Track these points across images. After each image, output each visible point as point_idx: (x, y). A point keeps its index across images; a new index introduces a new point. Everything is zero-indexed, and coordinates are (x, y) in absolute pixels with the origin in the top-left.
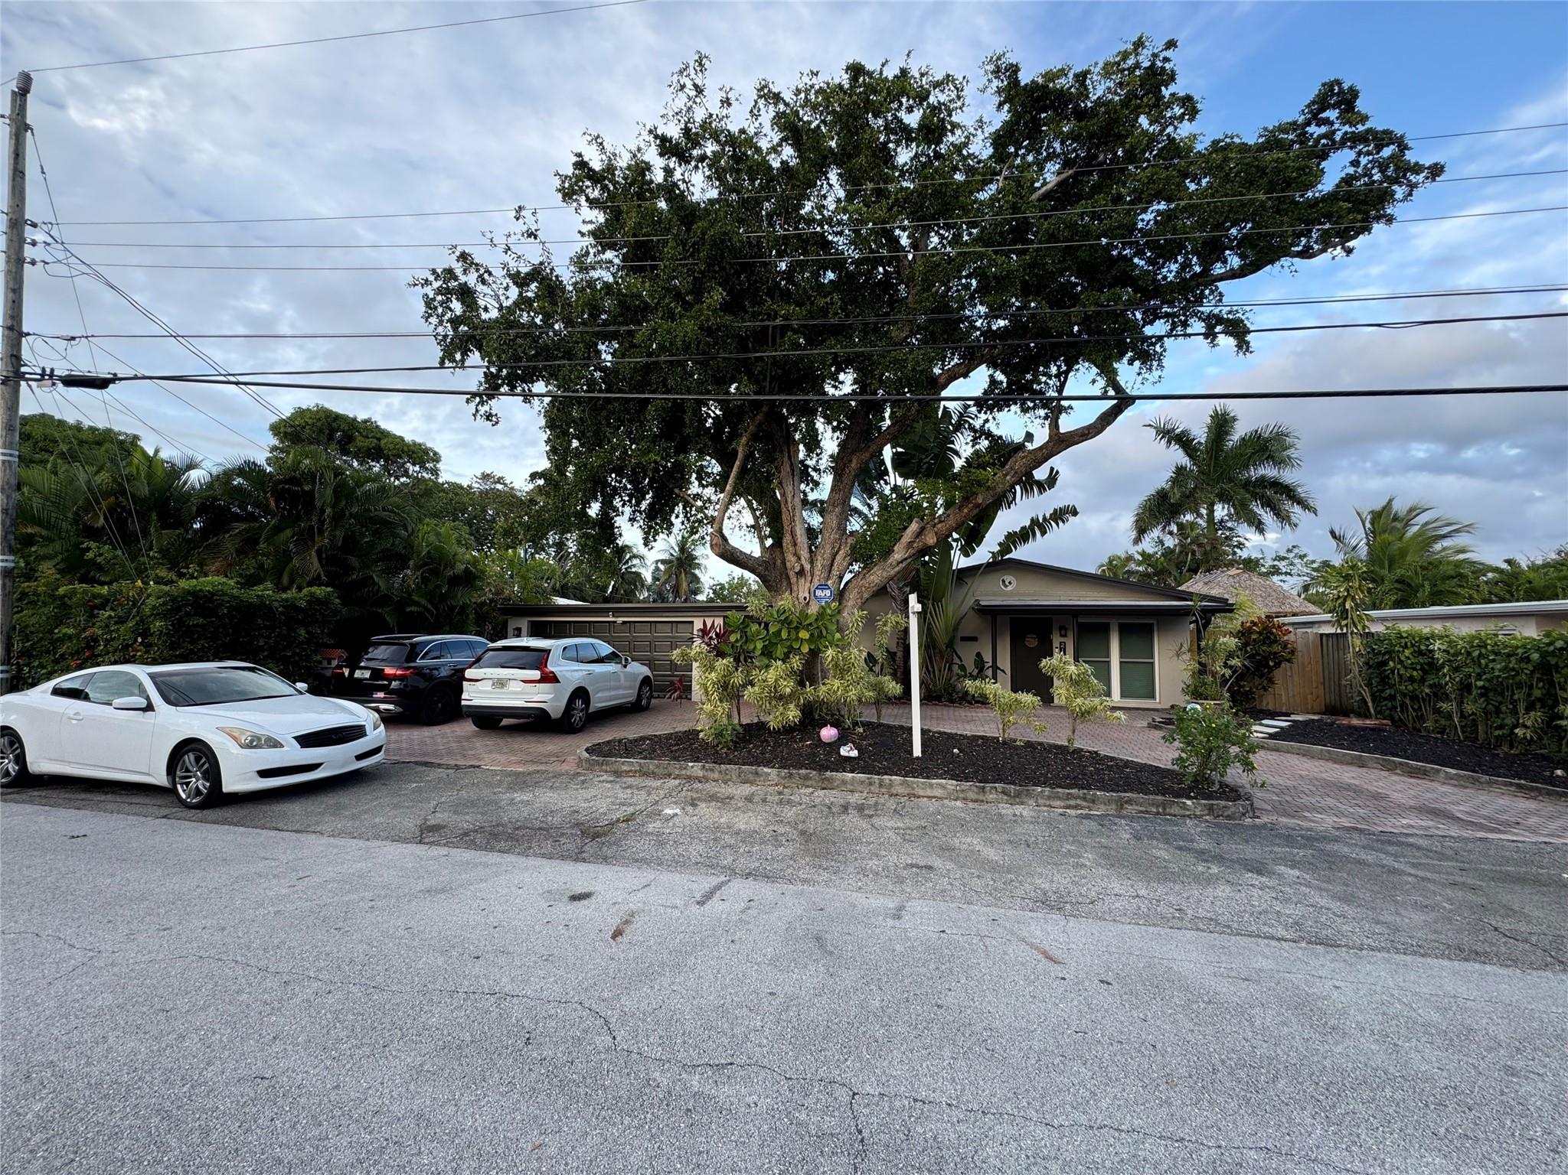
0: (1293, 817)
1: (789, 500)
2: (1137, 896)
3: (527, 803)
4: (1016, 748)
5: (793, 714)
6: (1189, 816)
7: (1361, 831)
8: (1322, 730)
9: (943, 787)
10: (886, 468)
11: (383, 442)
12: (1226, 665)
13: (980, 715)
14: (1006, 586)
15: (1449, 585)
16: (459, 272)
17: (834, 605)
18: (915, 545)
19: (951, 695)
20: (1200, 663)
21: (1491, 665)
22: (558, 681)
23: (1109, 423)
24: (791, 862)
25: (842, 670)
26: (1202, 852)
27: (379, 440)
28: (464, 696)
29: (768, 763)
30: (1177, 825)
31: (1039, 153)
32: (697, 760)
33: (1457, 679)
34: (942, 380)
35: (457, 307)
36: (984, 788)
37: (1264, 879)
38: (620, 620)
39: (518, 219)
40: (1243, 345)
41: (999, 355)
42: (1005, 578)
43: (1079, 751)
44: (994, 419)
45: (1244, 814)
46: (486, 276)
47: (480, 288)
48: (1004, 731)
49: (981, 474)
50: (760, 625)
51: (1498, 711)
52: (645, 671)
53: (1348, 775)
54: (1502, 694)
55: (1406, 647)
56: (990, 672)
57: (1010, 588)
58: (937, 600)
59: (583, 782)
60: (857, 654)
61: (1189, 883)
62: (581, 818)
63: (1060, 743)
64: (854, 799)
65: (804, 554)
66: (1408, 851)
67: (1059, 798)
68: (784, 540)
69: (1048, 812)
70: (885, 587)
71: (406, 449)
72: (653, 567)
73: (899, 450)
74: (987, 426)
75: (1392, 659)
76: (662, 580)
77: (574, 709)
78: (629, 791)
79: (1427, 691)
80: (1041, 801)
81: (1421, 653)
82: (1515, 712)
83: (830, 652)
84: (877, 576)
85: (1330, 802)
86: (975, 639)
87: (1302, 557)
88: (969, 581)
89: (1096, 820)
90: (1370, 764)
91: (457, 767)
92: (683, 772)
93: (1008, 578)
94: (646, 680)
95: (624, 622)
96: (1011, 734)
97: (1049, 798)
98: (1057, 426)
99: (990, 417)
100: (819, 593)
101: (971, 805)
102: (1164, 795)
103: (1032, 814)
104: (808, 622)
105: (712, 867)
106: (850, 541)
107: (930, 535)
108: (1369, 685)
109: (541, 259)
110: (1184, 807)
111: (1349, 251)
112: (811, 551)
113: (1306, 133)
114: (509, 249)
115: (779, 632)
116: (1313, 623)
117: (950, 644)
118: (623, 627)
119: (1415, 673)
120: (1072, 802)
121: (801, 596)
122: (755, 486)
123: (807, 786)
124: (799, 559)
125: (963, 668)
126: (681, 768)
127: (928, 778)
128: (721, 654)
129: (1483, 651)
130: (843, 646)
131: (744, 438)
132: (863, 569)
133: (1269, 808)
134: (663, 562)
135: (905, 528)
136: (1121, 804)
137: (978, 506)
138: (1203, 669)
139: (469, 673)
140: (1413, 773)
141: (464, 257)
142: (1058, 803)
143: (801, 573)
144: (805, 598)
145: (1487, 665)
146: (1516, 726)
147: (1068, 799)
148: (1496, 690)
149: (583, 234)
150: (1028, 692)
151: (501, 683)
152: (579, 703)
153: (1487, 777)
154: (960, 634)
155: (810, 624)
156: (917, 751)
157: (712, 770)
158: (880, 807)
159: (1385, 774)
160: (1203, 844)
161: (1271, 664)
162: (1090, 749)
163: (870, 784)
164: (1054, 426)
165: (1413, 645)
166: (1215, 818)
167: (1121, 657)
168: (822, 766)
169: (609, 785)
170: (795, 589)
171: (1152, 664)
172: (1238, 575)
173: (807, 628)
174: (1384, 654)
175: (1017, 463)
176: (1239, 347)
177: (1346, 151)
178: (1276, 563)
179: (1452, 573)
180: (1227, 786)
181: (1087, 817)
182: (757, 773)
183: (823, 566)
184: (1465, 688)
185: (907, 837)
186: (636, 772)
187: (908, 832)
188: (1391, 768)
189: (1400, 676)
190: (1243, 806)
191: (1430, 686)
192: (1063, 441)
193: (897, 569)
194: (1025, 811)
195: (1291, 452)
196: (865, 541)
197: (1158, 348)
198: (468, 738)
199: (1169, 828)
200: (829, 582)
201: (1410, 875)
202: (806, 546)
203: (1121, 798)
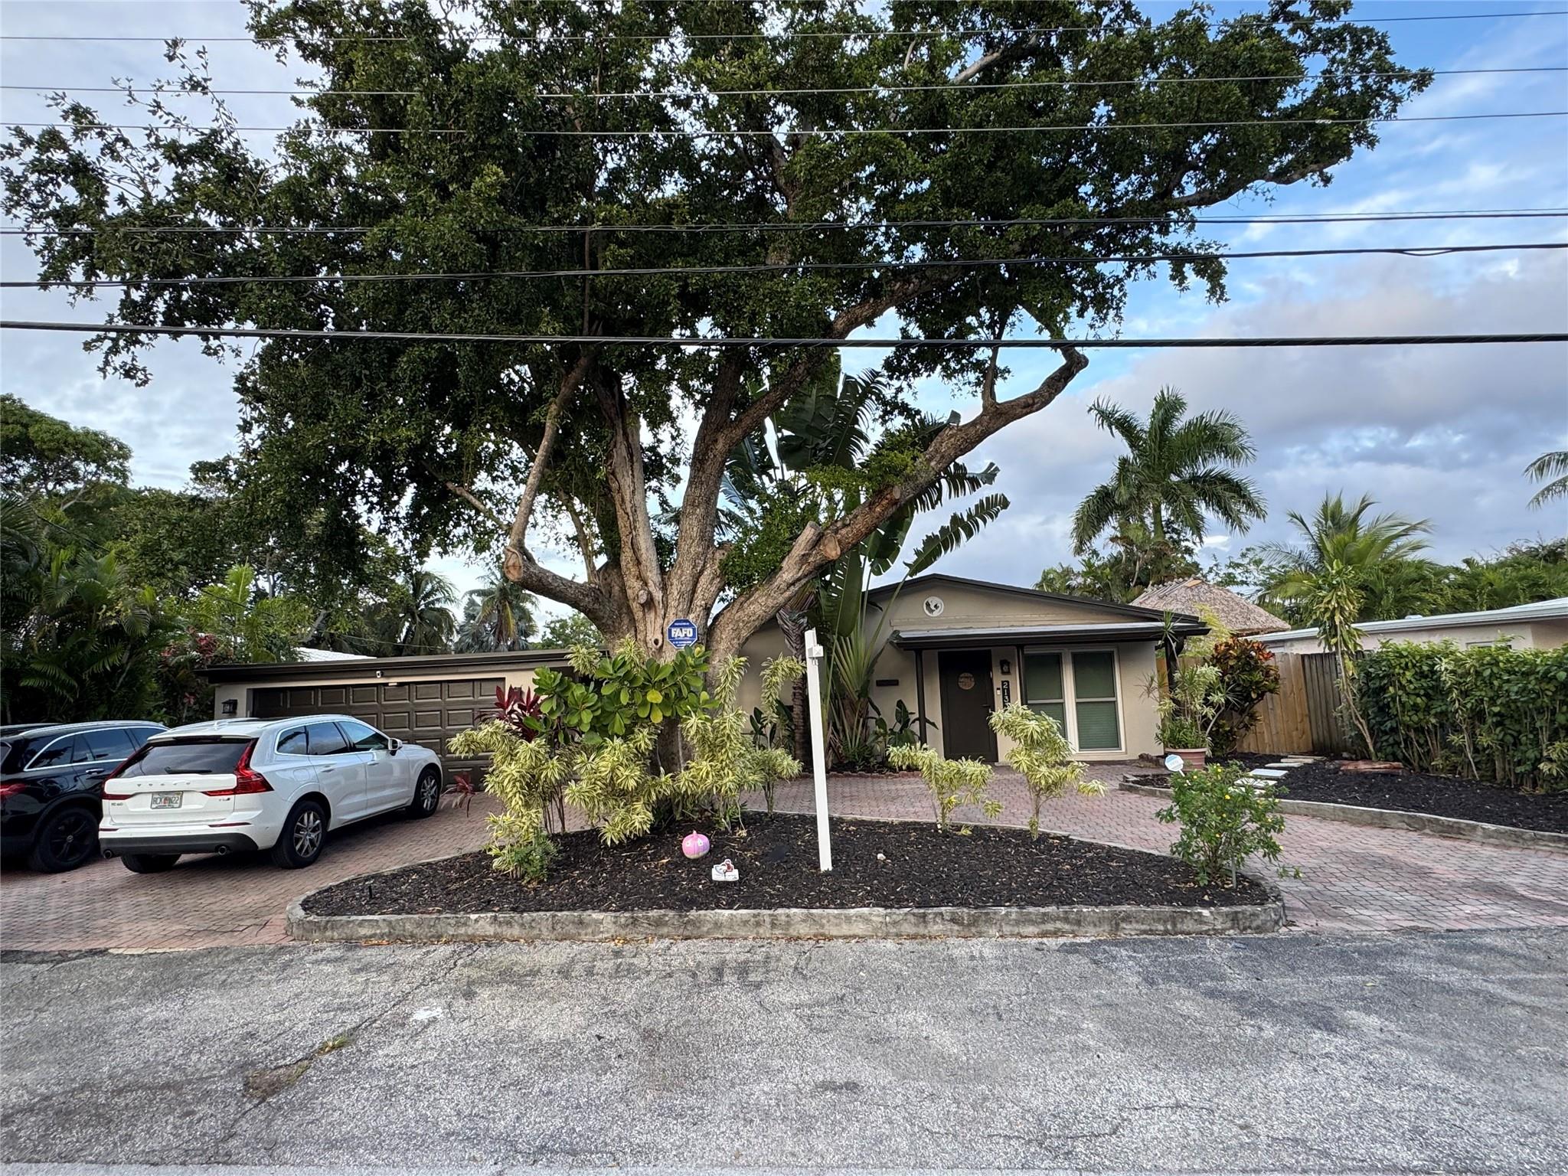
0: (1335, 917)
1: (627, 498)
2: (1178, 1106)
3: (160, 1026)
4: (962, 841)
5: (641, 818)
6: (1207, 932)
7: (1425, 932)
8: (1326, 780)
9: (866, 920)
10: (770, 459)
11: (31, 431)
12: (1207, 703)
13: (907, 787)
14: (931, 611)
15: (1413, 590)
16: (67, 133)
17: (699, 650)
18: (811, 559)
19: (867, 760)
20: (1174, 701)
21: (1506, 687)
22: (269, 788)
23: (1058, 391)
24: (621, 1107)
25: (713, 746)
26: (1241, 998)
27: (26, 426)
28: (102, 825)
29: (599, 904)
30: (1195, 950)
31: (954, 28)
32: (485, 906)
33: (1469, 706)
34: (839, 326)
35: (70, 194)
36: (924, 916)
37: (1339, 1041)
38: (393, 681)
39: (171, 58)
40: (1217, 290)
41: (914, 292)
42: (930, 600)
43: (1044, 837)
44: (910, 386)
45: (1276, 923)
46: (119, 145)
47: (108, 164)
48: (944, 816)
49: (898, 458)
50: (588, 685)
51: (1516, 743)
52: (429, 756)
53: (1373, 841)
54: (1519, 721)
55: (1406, 668)
56: (916, 727)
57: (936, 613)
58: (844, 633)
59: (285, 966)
60: (735, 721)
61: (1243, 1063)
62: (256, 1049)
63: (1018, 827)
64: (734, 953)
65: (653, 576)
66: (1494, 961)
67: (1033, 922)
68: (623, 557)
69: (1018, 945)
70: (773, 619)
71: (71, 440)
72: (466, 600)
73: (787, 433)
74: (900, 396)
75: (1392, 684)
76: (480, 616)
77: (299, 829)
78: (361, 978)
79: (1434, 721)
80: (1007, 929)
81: (1422, 675)
82: (1536, 743)
83: (693, 722)
84: (760, 605)
85: (1370, 887)
86: (894, 683)
87: (1258, 562)
88: (884, 606)
89: (1086, 954)
90: (1394, 823)
91: (63, 956)
92: (462, 931)
93: (933, 601)
94: (430, 770)
95: (401, 684)
96: (953, 817)
97: (1017, 923)
98: (993, 395)
99: (904, 385)
100: (676, 633)
101: (908, 945)
102: (1170, 903)
103: (997, 952)
104: (660, 677)
105: (473, 1140)
106: (719, 555)
107: (831, 545)
108: (1365, 715)
109: (215, 125)
110: (1200, 919)
111: (1327, 180)
112: (662, 571)
113: (1273, 30)
114: (159, 106)
115: (617, 694)
116: (1284, 641)
117: (864, 692)
118: (400, 691)
119: (1419, 700)
120: (1050, 927)
121: (651, 638)
122: (577, 478)
123: (662, 937)
124: (646, 584)
125: (881, 723)
126: (458, 924)
127: (842, 906)
128: (529, 735)
129: (1495, 670)
130: (713, 711)
131: (553, 407)
132: (740, 595)
133: (1301, 905)
134: (481, 593)
135: (794, 537)
136: (1116, 922)
137: (895, 502)
138: (1179, 710)
139: (111, 786)
140: (1447, 832)
141: (78, 113)
142: (1030, 930)
143: (649, 604)
144: (656, 642)
145: (1500, 687)
146: (1538, 760)
147: (1043, 922)
148: (1512, 717)
149: (299, 103)
150: (974, 759)
151: (167, 799)
152: (310, 819)
153: (1532, 832)
154: (876, 677)
155: (664, 680)
156: (826, 863)
157: (509, 923)
158: (773, 965)
159: (1414, 835)
160: (1239, 982)
161: (1254, 696)
162: (1059, 833)
163: (758, 924)
164: (989, 393)
165: (1414, 666)
166: (1241, 932)
167: (1077, 696)
168: (684, 900)
169: (328, 968)
170: (641, 627)
171: (1115, 703)
172: (1196, 586)
173: (658, 685)
174: (1383, 678)
175: (943, 444)
176: (1212, 292)
177: (1319, 55)
178: (1231, 570)
179: (1414, 575)
180: (1245, 878)
181: (1073, 949)
182: (581, 922)
183: (681, 594)
184: (1478, 716)
185: (816, 1023)
186: (382, 936)
187: (817, 1010)
188: (1418, 826)
189: (1403, 705)
190: (1275, 910)
191: (1435, 715)
192: (1001, 414)
193: (787, 594)
194: (985, 947)
195: (1243, 440)
196: (741, 555)
197: (1116, 291)
198: (109, 894)
199: (1186, 958)
200: (691, 617)
201: (1514, 1003)
202: (655, 564)
203: (1115, 914)
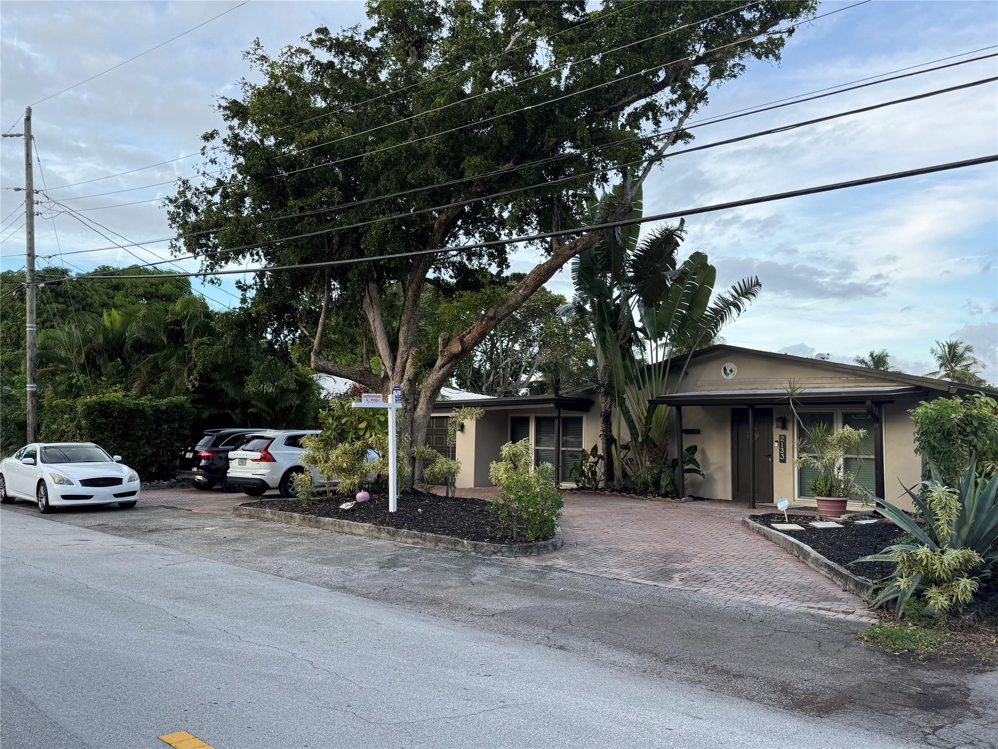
14: (727, 374)
18: (445, 353)
22: (274, 461)
42: (727, 365)
57: (731, 376)
86: (696, 432)
88: (690, 371)
93: (730, 366)
100: (395, 393)
106: (414, 352)
107: (455, 345)
112: (394, 361)
139: (230, 454)
147: (414, 538)
151: (242, 461)
156: (392, 508)
183: (399, 373)
200: (401, 385)
203: (437, 538)
